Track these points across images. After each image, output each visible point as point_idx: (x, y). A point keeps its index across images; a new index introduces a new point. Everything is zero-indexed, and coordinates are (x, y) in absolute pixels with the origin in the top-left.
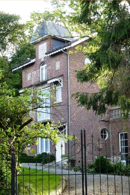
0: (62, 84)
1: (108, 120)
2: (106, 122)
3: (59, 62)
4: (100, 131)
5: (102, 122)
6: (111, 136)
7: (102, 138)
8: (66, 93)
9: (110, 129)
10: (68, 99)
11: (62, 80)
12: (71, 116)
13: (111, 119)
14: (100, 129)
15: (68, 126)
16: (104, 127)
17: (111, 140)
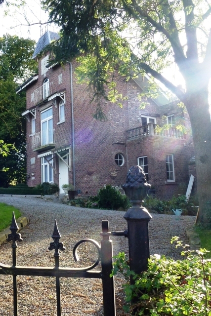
0: (64, 100)
1: (124, 142)
2: (121, 146)
3: (61, 75)
4: (114, 155)
5: (116, 145)
6: (128, 161)
7: (116, 165)
8: (70, 110)
9: (127, 153)
10: (72, 118)
11: (64, 95)
12: (76, 137)
13: (128, 141)
14: (114, 153)
15: (72, 151)
16: (119, 151)
17: (128, 166)
